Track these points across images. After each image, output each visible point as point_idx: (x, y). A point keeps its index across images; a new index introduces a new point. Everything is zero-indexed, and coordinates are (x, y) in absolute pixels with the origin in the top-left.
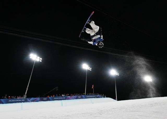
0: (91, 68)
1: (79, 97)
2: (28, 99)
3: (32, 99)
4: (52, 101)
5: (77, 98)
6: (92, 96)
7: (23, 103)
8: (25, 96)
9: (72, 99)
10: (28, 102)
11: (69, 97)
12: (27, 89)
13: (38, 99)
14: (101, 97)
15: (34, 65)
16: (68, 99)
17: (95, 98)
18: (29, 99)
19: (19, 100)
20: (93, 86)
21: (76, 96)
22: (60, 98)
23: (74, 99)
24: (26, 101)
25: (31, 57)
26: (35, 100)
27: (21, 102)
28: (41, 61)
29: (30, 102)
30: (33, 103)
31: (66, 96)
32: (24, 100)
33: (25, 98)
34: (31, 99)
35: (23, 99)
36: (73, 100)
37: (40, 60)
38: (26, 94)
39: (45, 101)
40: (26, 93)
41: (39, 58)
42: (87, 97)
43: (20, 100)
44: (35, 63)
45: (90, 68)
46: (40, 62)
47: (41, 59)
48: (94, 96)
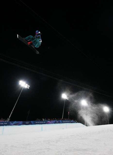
0: (68, 98)
1: (57, 122)
2: (11, 123)
3: (15, 122)
4: (33, 124)
5: (55, 123)
7: (5, 127)
8: (9, 119)
10: (11, 125)
11: (49, 121)
12: (12, 112)
13: (21, 122)
14: (74, 123)
15: (22, 91)
16: (48, 123)
17: (69, 123)
18: (12, 123)
19: (2, 124)
20: (69, 113)
21: (54, 121)
22: (41, 122)
24: (8, 124)
25: (20, 84)
27: (3, 125)
28: (29, 88)
30: (15, 126)
31: (46, 120)
33: (8, 121)
35: (6, 122)
36: (52, 124)
38: (9, 118)
39: (27, 124)
41: (27, 85)
42: (64, 122)
44: (23, 89)
46: (27, 89)
47: (29, 86)
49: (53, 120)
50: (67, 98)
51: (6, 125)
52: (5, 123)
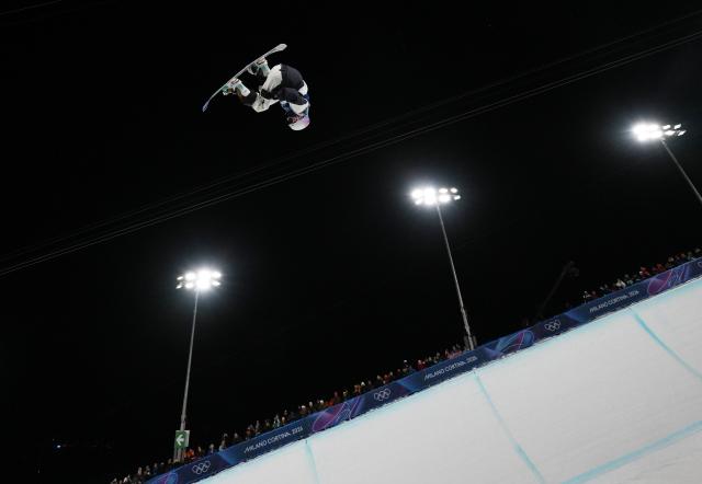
2: (488, 349)
3: (502, 342)
7: (477, 371)
8: (470, 339)
9: (675, 284)
10: (495, 358)
11: (653, 280)
12: (463, 311)
13: (526, 334)
16: (655, 290)
18: (493, 347)
19: (459, 364)
21: (684, 267)
22: (616, 300)
23: (683, 282)
24: (483, 360)
25: (418, 203)
26: (517, 341)
28: (458, 198)
29: (501, 357)
30: (513, 357)
31: (635, 282)
32: (475, 358)
33: (472, 347)
34: (499, 344)
35: (470, 355)
37: (452, 198)
38: (469, 333)
39: (557, 333)
40: (468, 329)
41: (444, 190)
43: (463, 363)
44: (442, 213)
47: (454, 190)
49: (675, 264)
51: (478, 364)
52: (469, 360)
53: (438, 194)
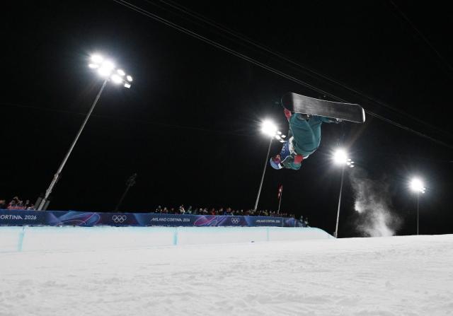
0: (284, 136)
1: (236, 221)
2: (53, 216)
3: (70, 214)
4: (144, 226)
5: (227, 223)
6: (274, 221)
7: (27, 229)
8: (44, 201)
9: (212, 225)
10: (52, 224)
11: (203, 217)
12: (56, 177)
13: (95, 216)
14: (297, 226)
15: (98, 97)
16: (200, 224)
17: (279, 225)
18: (58, 216)
19: (14, 217)
20: (280, 190)
21: (224, 217)
22: (173, 219)
23: (216, 226)
24: (42, 221)
25: (91, 66)
26: (82, 219)
27: (20, 223)
28: (128, 86)
29: (58, 226)
30: (69, 229)
31: (192, 213)
32: (35, 218)
33: (40, 209)
34: (65, 216)
35: (31, 213)
36: (215, 228)
37: (124, 83)
38: (46, 197)
39: (118, 224)
40: (48, 192)
41: (122, 73)
42: (259, 221)
43: (20, 217)
45: (280, 136)
47: (130, 79)
48: (278, 221)
49: (220, 214)
50: (278, 138)
51: (32, 223)
52: (28, 217)
53: (114, 72)
